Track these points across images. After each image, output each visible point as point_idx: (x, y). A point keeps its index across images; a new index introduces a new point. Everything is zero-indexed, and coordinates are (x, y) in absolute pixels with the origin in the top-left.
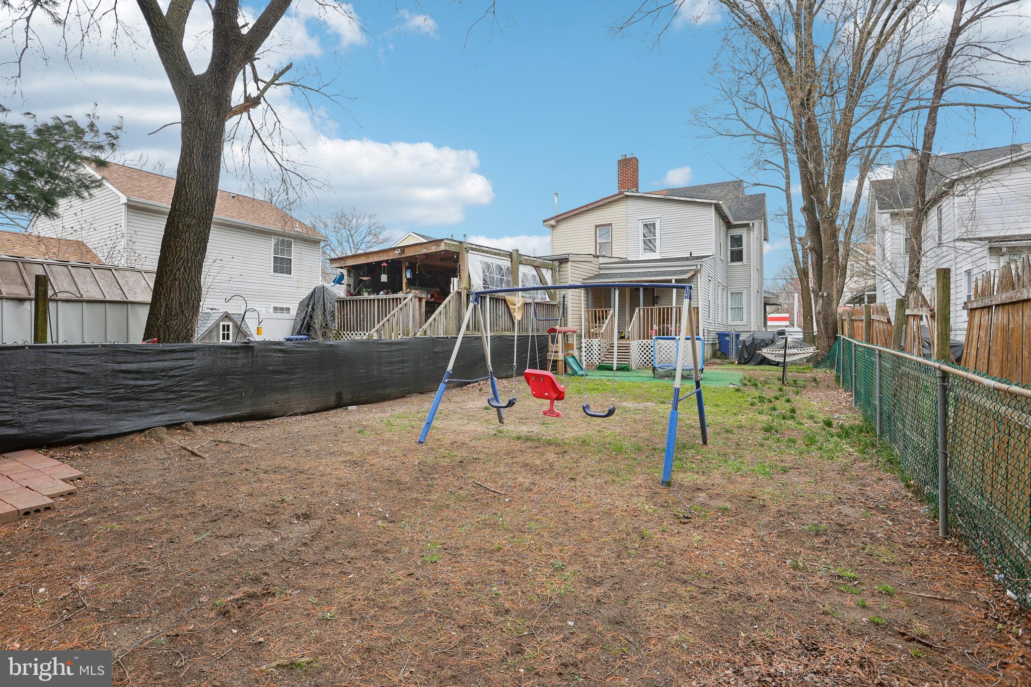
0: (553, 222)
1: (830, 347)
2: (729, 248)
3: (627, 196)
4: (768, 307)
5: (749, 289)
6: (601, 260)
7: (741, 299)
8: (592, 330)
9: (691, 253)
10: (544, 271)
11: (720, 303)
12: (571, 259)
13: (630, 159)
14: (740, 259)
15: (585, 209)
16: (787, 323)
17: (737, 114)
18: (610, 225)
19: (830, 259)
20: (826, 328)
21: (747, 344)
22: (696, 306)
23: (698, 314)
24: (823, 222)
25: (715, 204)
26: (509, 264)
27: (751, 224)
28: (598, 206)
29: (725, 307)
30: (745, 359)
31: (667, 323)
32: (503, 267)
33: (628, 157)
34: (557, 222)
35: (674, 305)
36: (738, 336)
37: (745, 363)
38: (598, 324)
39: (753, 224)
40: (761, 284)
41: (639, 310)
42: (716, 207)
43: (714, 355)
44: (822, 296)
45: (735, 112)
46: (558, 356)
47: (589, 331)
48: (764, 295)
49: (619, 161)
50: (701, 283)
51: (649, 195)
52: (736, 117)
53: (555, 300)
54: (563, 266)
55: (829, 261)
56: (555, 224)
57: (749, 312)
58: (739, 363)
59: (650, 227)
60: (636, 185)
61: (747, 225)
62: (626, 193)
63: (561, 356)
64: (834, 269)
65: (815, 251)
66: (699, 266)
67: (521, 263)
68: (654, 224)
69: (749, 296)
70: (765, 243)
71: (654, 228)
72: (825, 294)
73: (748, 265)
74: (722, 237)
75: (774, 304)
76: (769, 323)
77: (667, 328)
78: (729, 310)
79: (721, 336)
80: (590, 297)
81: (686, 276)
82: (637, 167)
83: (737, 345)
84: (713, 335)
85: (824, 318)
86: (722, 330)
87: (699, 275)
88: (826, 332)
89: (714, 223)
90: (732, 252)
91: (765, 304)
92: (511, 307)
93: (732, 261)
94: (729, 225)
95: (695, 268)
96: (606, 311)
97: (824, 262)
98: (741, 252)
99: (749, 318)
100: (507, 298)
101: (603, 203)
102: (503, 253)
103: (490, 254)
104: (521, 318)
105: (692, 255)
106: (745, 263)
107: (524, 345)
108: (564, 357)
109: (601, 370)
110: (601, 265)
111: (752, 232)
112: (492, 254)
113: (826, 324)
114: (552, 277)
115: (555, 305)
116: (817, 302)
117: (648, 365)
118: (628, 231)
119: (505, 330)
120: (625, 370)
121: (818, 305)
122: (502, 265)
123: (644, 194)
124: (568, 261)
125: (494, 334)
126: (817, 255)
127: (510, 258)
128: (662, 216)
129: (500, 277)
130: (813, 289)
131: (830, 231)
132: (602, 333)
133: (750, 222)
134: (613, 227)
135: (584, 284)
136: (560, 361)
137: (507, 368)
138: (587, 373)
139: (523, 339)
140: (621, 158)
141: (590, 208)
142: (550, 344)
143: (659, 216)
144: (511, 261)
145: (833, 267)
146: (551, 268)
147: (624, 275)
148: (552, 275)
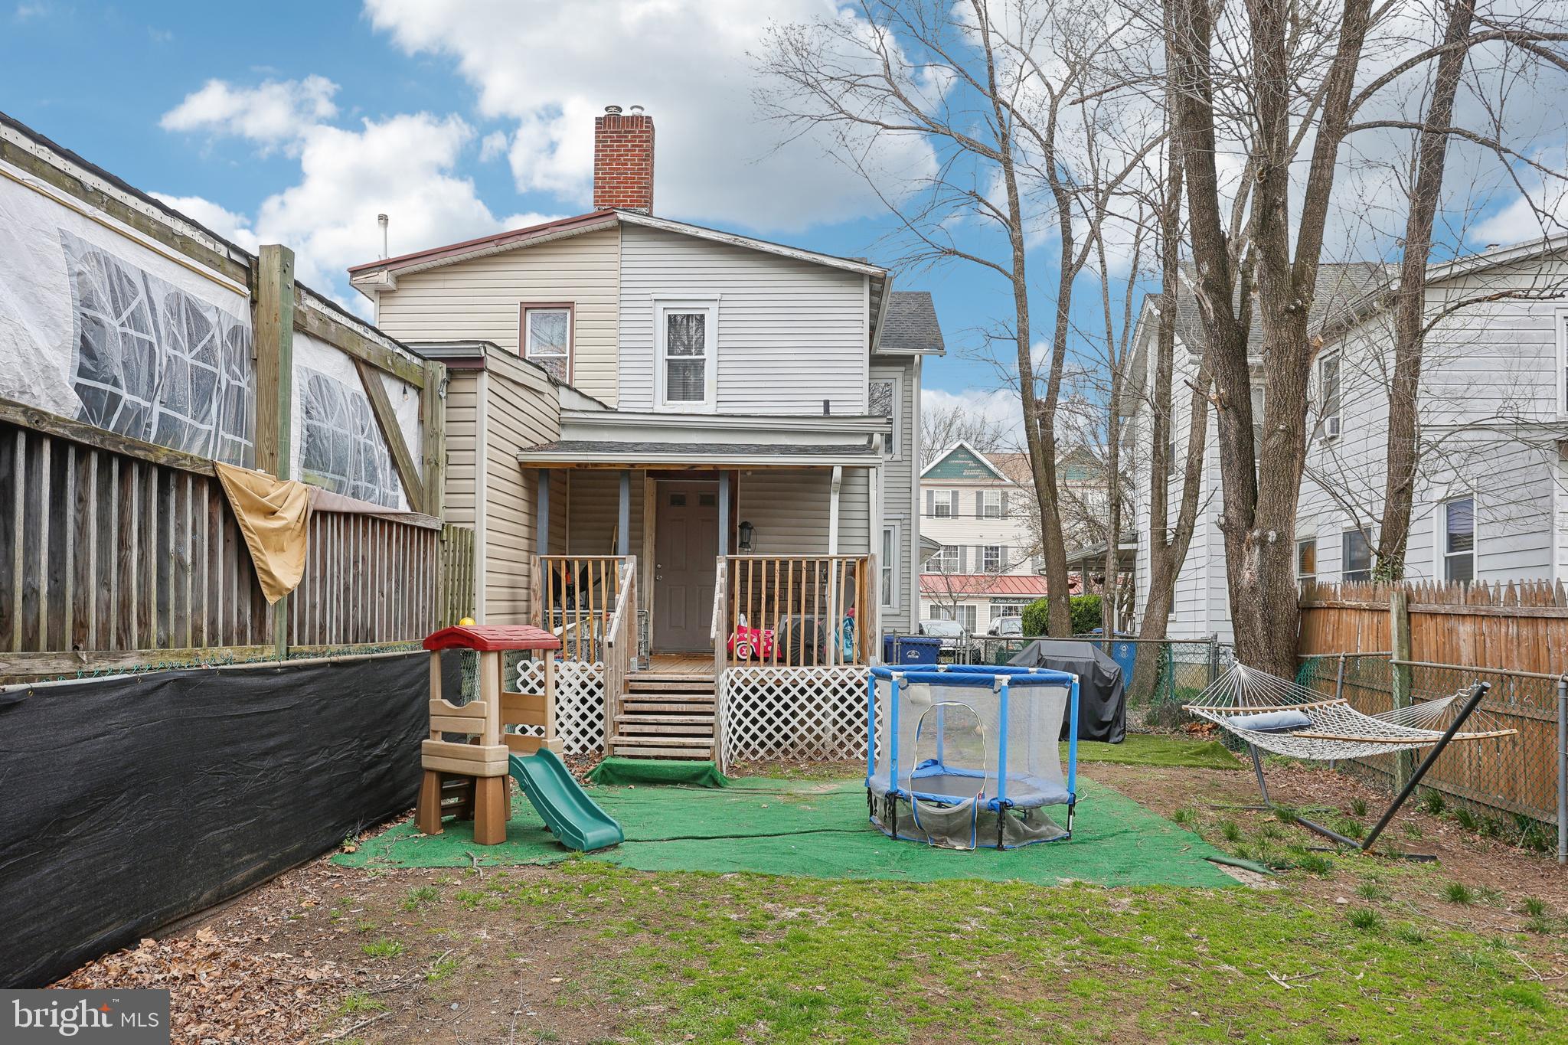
0: (383, 278)
3: (623, 227)
5: (906, 522)
6: (564, 398)
9: (827, 403)
10: (392, 390)
12: (491, 364)
13: (635, 120)
15: (492, 248)
18: (569, 306)
19: (1290, 435)
20: (1270, 635)
25: (868, 278)
26: (241, 312)
27: (916, 359)
28: (534, 246)
31: (810, 609)
32: (211, 317)
33: (626, 112)
34: (399, 279)
35: (831, 550)
38: (578, 610)
39: (921, 358)
44: (1262, 541)
46: (481, 759)
49: (598, 120)
50: (877, 486)
51: (690, 231)
53: (433, 513)
54: (459, 386)
55: (1288, 440)
56: (391, 285)
59: (687, 326)
60: (646, 199)
62: (622, 216)
63: (494, 758)
65: (1236, 410)
66: (877, 437)
67: (300, 329)
68: (702, 318)
69: (907, 541)
71: (701, 328)
72: (1272, 536)
73: (905, 463)
80: (544, 513)
82: (652, 146)
85: (1265, 606)
88: (1269, 646)
89: (865, 331)
92: (250, 521)
96: (605, 564)
100: (229, 473)
101: (549, 238)
102: (210, 246)
103: (127, 221)
104: (298, 580)
105: (831, 410)
106: (898, 457)
107: (318, 712)
108: (511, 758)
109: (609, 783)
110: (564, 415)
111: (915, 380)
112: (139, 226)
113: (1269, 622)
114: (421, 422)
115: (432, 531)
116: (1241, 557)
117: (770, 752)
118: (623, 331)
119: (213, 640)
120: (702, 781)
121: (1246, 566)
122: (208, 310)
123: (674, 225)
124: (482, 370)
125: (143, 662)
126: (1241, 424)
127: (249, 285)
128: (725, 297)
129: (195, 358)
130: (1227, 519)
131: (1293, 350)
132: (610, 645)
133: (915, 352)
134: (577, 316)
135: (520, 464)
136: (490, 782)
137: (228, 847)
138: (620, 831)
139: (312, 680)
140: (603, 114)
141: (508, 247)
142: (437, 701)
143: (718, 297)
144: (254, 303)
145: (1295, 456)
146: (419, 390)
147: (635, 447)
148: (421, 413)
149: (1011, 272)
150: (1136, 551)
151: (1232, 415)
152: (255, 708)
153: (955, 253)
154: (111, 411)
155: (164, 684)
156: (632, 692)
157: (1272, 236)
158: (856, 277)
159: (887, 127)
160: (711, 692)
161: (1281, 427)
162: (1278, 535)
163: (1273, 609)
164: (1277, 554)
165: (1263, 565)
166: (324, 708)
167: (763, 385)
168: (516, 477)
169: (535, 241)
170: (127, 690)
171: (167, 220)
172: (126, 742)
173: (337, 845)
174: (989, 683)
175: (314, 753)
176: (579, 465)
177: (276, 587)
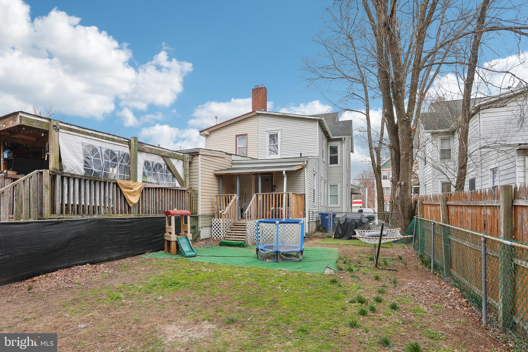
0: (206, 132)
1: (406, 226)
2: (329, 155)
3: (258, 114)
4: (352, 195)
5: (341, 182)
6: (234, 158)
7: (337, 189)
8: (221, 212)
9: (301, 154)
10: (174, 161)
11: (322, 192)
12: (200, 153)
13: (261, 88)
14: (336, 162)
15: (229, 123)
16: (361, 205)
17: (335, 66)
18: (246, 135)
19: (407, 155)
20: (403, 211)
21: (342, 223)
22: (304, 193)
23: (305, 199)
24: (401, 125)
25: (319, 120)
26: (126, 150)
27: (343, 139)
29: (326, 195)
30: (340, 235)
32: (117, 153)
34: (210, 132)
35: (285, 191)
36: (334, 215)
37: (340, 238)
39: (345, 138)
40: (349, 179)
41: (257, 195)
42: (320, 123)
43: (318, 229)
44: (400, 185)
45: (333, 64)
46: (170, 237)
47: (218, 212)
48: (351, 187)
49: (253, 90)
50: (307, 174)
51: (273, 113)
52: (334, 67)
53: (185, 186)
54: (195, 158)
55: (406, 156)
56: (208, 134)
57: (342, 199)
58: (335, 238)
59: (273, 137)
60: (265, 107)
61: (340, 139)
62: (257, 112)
64: (410, 163)
65: (394, 149)
66: (305, 162)
68: (277, 134)
69: (342, 187)
70: (352, 153)
71: (277, 137)
72: (403, 183)
73: (341, 166)
74: (324, 146)
75: (356, 194)
76: (353, 205)
77: (279, 210)
78: (329, 197)
79: (323, 215)
80: (221, 185)
81: (295, 169)
82: (266, 94)
83: (334, 223)
84: (316, 215)
85: (401, 203)
86: (324, 211)
87: (306, 169)
88: (403, 214)
89: (318, 134)
90: (331, 157)
91: (352, 194)
92: (125, 190)
93: (331, 163)
94: (329, 139)
95: (302, 163)
96: (231, 196)
97: (402, 157)
98: (337, 157)
99: (342, 202)
100: (119, 181)
101: (241, 119)
102: (119, 139)
103: (98, 138)
104: (137, 201)
105: (302, 155)
106: (339, 165)
107: (139, 227)
108: (177, 238)
109: (222, 246)
110: (233, 162)
111: (344, 144)
112: (101, 138)
113: (403, 208)
114: (183, 167)
115: (185, 191)
116: (396, 189)
117: (267, 240)
118: (259, 139)
119: (118, 213)
120: (241, 246)
121: (397, 192)
122: (116, 151)
123: (270, 113)
124: (198, 155)
125: (98, 217)
126: (396, 152)
127: (129, 145)
128: (282, 129)
129: (112, 161)
130: (392, 179)
131: (406, 131)
132: (224, 215)
133: (343, 137)
134: (248, 137)
135: (215, 174)
136: (172, 242)
137: (111, 251)
138: (196, 254)
139: (137, 221)
140: (254, 87)
141: (232, 122)
142: (167, 226)
143: (281, 129)
144: (130, 148)
145: (409, 161)
146: (183, 160)
147: (249, 168)
148: (183, 165)
149: (365, 113)
150: (419, 187)
151: (393, 150)
152: (120, 226)
153: (349, 110)
154: (92, 173)
155: (95, 220)
156: (235, 226)
157: (398, 100)
158: (315, 120)
159: (333, 79)
160: (245, 226)
161: (404, 153)
162: (404, 183)
163: (404, 204)
164: (405, 189)
165: (400, 191)
166: (141, 226)
167: (292, 150)
168: (214, 177)
169: (238, 120)
170: (86, 221)
171: (108, 136)
172: (85, 230)
173: (144, 253)
174: (275, 223)
175: (137, 235)
176: (227, 174)
177: (132, 203)
